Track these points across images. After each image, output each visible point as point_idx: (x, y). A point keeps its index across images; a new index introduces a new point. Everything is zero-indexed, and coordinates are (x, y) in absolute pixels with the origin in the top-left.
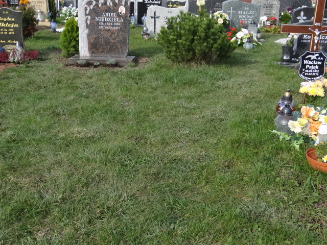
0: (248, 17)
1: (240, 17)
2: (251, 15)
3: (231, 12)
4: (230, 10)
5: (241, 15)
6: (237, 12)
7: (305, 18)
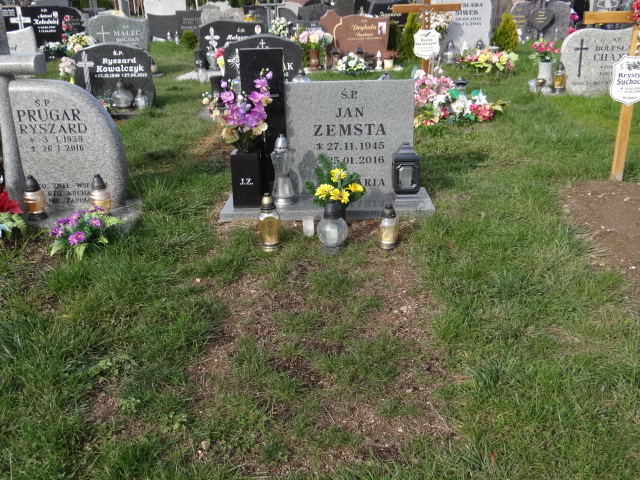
0: (130, 40)
2: (134, 37)
3: (103, 33)
4: (100, 30)
5: (118, 37)
6: (112, 34)
7: (217, 37)
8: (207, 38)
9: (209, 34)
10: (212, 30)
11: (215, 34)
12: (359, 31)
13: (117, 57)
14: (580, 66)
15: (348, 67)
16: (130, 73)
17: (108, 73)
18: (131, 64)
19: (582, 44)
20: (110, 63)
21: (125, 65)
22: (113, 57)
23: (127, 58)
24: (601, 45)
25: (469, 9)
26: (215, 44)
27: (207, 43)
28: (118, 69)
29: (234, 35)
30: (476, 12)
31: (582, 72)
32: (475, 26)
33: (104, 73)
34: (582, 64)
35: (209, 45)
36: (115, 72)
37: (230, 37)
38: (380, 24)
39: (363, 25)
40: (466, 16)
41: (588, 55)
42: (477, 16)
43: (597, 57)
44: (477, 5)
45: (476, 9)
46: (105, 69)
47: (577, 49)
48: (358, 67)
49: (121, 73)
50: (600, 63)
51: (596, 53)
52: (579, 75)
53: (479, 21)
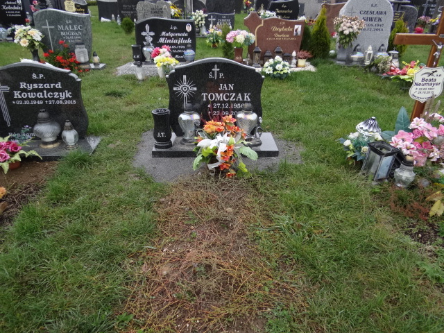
0: (73, 33)
1: (62, 34)
2: (77, 31)
3: (48, 27)
4: (45, 25)
5: (63, 31)
6: (56, 27)
7: (152, 34)
8: (143, 34)
9: (145, 31)
10: (147, 27)
11: (150, 31)
12: (278, 32)
13: (37, 81)
15: (275, 70)
16: (56, 99)
17: (28, 98)
18: (54, 90)
20: (30, 88)
21: (48, 90)
22: (32, 81)
23: (50, 82)
25: (374, 16)
26: (150, 40)
27: (143, 38)
28: (39, 95)
29: (167, 32)
30: (380, 20)
32: (378, 32)
33: (23, 100)
35: (145, 41)
36: (37, 99)
37: (164, 34)
38: (296, 27)
39: (281, 27)
40: (371, 23)
44: (381, 13)
45: (380, 16)
46: (24, 95)
48: (285, 71)
49: (44, 99)
53: (381, 27)
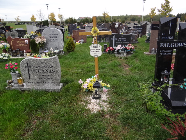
12: (19, 43)
14: (29, 74)
19: (27, 65)
24: (36, 65)
25: (54, 36)
31: (31, 77)
32: (56, 42)
34: (30, 74)
38: (26, 41)
39: (20, 41)
41: (32, 70)
42: (56, 38)
43: (36, 71)
45: (56, 36)
47: (26, 67)
50: (38, 73)
51: (35, 69)
52: (30, 79)
53: (57, 40)
